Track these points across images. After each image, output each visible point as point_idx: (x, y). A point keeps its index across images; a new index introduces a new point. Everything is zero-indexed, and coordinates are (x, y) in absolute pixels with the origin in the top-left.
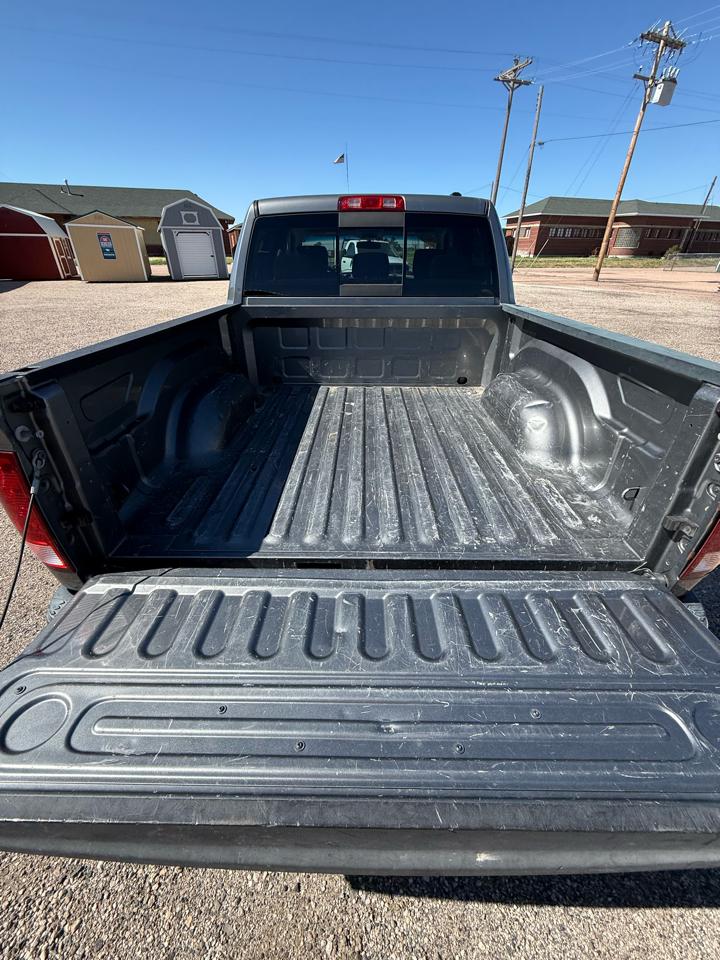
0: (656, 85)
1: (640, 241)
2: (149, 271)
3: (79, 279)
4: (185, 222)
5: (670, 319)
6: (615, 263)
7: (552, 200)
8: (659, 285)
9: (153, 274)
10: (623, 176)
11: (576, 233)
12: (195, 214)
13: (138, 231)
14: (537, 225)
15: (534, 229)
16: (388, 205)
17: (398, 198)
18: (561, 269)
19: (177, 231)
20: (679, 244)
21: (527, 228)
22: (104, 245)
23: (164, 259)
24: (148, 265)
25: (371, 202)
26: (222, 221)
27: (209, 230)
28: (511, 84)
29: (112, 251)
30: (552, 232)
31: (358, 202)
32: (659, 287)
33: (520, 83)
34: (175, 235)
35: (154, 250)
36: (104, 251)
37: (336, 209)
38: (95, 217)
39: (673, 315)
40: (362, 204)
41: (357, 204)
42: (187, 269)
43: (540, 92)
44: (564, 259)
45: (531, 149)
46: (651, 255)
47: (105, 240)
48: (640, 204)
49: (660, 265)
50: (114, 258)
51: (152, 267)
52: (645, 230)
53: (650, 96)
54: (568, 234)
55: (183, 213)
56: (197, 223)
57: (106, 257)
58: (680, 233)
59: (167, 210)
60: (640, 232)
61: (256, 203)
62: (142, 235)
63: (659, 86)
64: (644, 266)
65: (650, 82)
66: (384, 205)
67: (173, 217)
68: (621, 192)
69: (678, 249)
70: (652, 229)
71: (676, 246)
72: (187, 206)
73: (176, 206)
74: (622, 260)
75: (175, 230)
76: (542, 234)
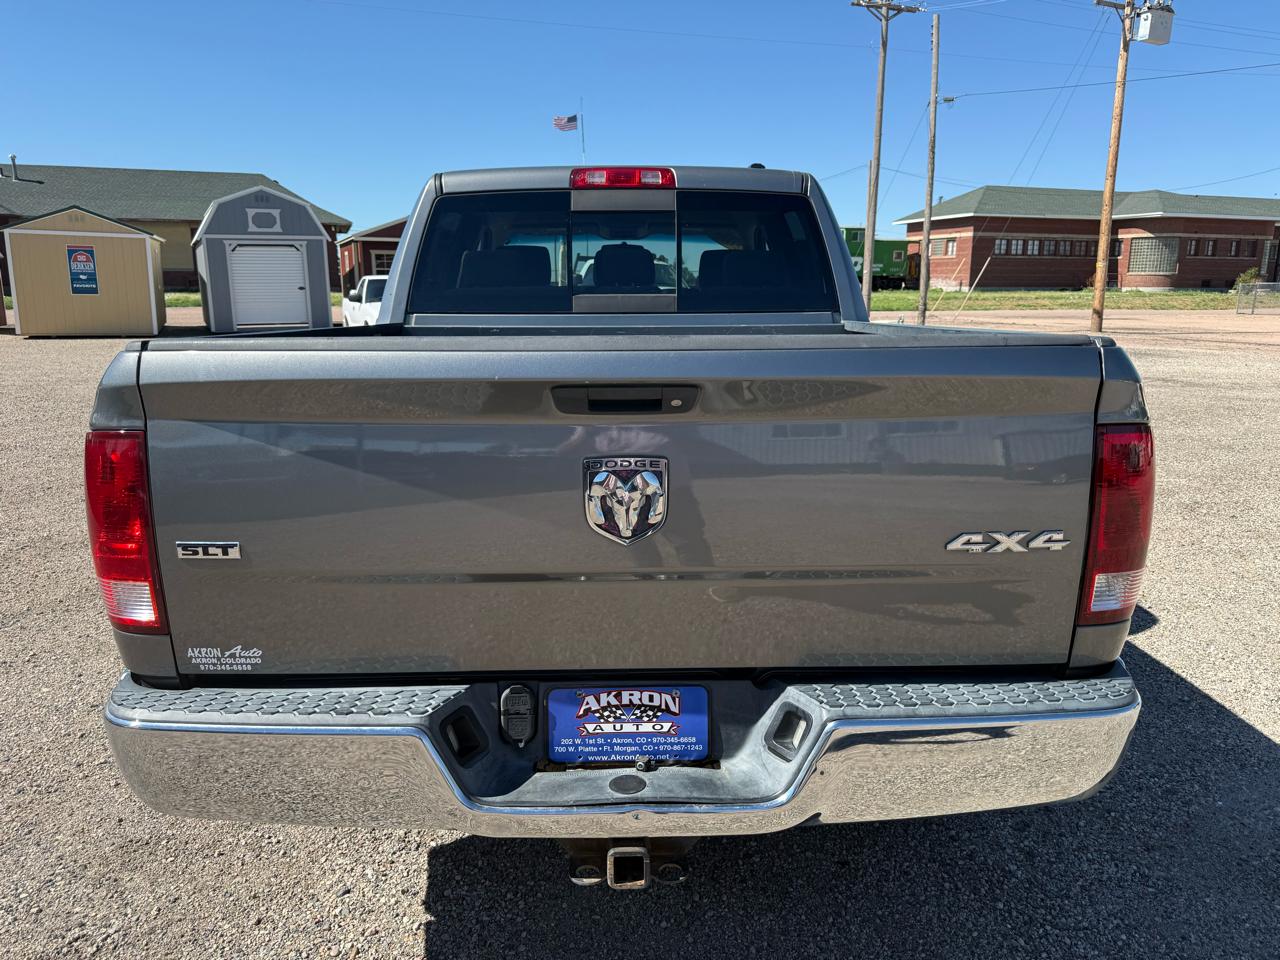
0: (1139, 15)
1: (1180, 260)
2: (162, 317)
3: (11, 331)
4: (252, 228)
5: (1245, 394)
6: (1138, 301)
7: (989, 190)
8: (1229, 337)
9: (170, 322)
10: (1112, 150)
11: (1049, 247)
12: (276, 213)
13: (152, 243)
14: (968, 233)
15: (962, 241)
16: (649, 179)
17: (665, 171)
18: (1028, 312)
19: (235, 243)
20: (1259, 265)
21: (949, 240)
22: (78, 267)
23: (197, 297)
24: (162, 307)
25: (623, 178)
26: (327, 227)
27: (302, 241)
28: (884, 10)
29: (92, 278)
30: (1000, 247)
31: (601, 177)
32: (1227, 342)
33: (899, 10)
34: (228, 249)
35: (180, 279)
36: (75, 278)
37: (567, 185)
38: (70, 217)
39: (1252, 387)
40: (608, 179)
41: (600, 179)
42: (245, 311)
43: (935, 22)
44: (1033, 295)
45: (932, 108)
46: (1206, 285)
47: (82, 258)
48: (1164, 197)
49: (1229, 305)
50: (94, 291)
51: (169, 311)
52: (1183, 242)
53: (1133, 28)
54: (1033, 248)
55: (251, 212)
56: (277, 228)
57: (76, 291)
58: (1255, 248)
59: (220, 207)
60: (1176, 243)
61: (439, 176)
62: (158, 251)
63: (1143, 16)
64: (1198, 306)
65: (1128, 10)
66: (643, 180)
67: (230, 219)
68: (1114, 176)
69: (1258, 276)
70: (1198, 241)
71: (1253, 271)
72: (262, 199)
73: (242, 198)
74: (1151, 295)
75: (229, 240)
76: (980, 249)
